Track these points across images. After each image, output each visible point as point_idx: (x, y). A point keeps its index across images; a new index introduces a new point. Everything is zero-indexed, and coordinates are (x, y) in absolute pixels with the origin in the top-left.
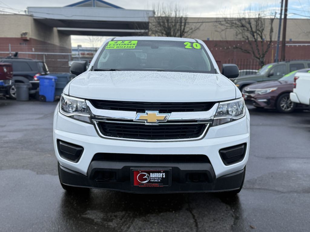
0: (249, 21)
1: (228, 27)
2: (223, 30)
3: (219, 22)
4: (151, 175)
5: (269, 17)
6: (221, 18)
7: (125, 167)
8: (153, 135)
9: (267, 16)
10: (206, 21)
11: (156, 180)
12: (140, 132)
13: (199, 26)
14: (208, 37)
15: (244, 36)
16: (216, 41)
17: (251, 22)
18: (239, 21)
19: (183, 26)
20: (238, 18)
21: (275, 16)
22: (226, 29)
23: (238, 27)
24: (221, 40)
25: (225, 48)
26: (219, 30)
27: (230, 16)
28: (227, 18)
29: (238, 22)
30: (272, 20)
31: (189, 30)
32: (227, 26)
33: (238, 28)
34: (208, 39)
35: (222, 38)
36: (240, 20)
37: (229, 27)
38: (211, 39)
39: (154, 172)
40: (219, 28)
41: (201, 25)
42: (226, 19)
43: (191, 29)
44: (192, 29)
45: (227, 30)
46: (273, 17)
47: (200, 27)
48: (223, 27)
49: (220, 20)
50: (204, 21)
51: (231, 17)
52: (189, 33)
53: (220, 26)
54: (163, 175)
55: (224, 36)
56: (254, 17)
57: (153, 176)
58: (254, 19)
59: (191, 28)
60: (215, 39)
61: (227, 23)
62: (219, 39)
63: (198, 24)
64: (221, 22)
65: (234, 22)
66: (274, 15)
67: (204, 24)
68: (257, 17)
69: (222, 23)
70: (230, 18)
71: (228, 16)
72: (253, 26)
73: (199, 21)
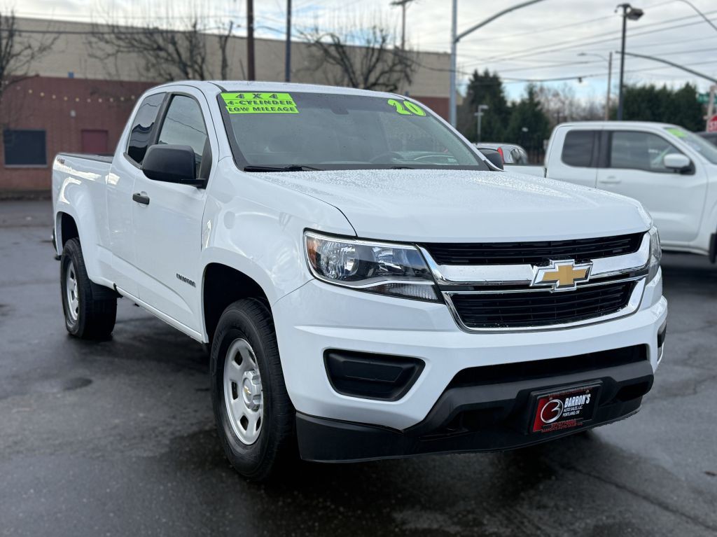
0: (173, 38)
1: (122, 49)
2: (109, 55)
3: (100, 36)
4: (566, 403)
5: (216, 32)
6: (102, 26)
7: (521, 393)
8: (558, 315)
9: (210, 29)
10: (67, 30)
11: (573, 411)
12: (535, 310)
13: (49, 41)
14: (71, 71)
15: (162, 72)
16: (95, 82)
17: (176, 39)
18: (149, 35)
19: (5, 38)
20: (144, 29)
21: (230, 31)
22: (118, 51)
23: (146, 49)
24: (108, 78)
25: (122, 99)
26: (99, 53)
27: (127, 22)
28: (118, 27)
29: (147, 37)
30: (223, 39)
31: (22, 51)
32: (119, 46)
33: (145, 52)
34: (71, 74)
35: (109, 74)
36: (150, 33)
37: (125, 50)
38: (77, 76)
39: (571, 395)
40: (100, 49)
41: (55, 39)
42: (115, 30)
43: (26, 48)
44: (30, 47)
45: (119, 54)
46: (226, 33)
47: (52, 43)
48: (110, 49)
49: (101, 30)
50: (62, 30)
51: (129, 24)
52: (21, 57)
53: (102, 44)
54: (586, 399)
55: (113, 71)
56: (182, 28)
57: (570, 405)
58: (184, 33)
59: (27, 45)
60: (90, 76)
61: (119, 38)
62: (100, 76)
63: (48, 35)
64: (103, 34)
65: (136, 37)
66: (227, 27)
67: (63, 36)
68: (190, 28)
69: (107, 36)
70: (127, 28)
71: (122, 22)
72: (182, 51)
73: (50, 29)
